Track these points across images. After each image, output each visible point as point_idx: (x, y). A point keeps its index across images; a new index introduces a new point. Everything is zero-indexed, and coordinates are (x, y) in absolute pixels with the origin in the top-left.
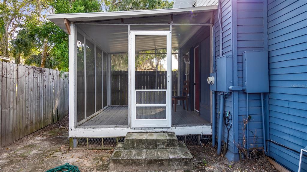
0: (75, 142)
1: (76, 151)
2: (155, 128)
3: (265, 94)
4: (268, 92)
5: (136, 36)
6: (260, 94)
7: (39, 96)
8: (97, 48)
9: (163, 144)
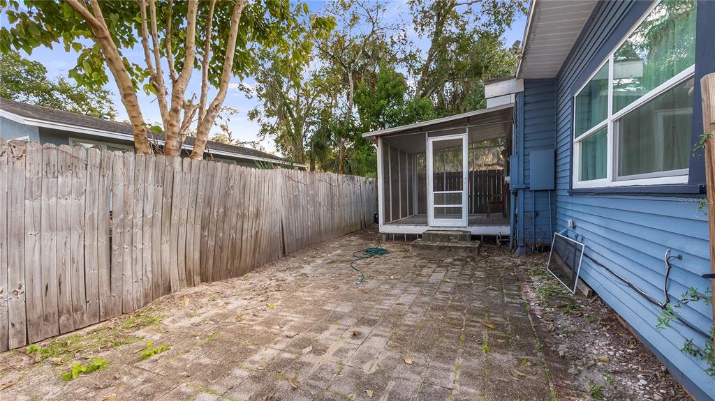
0: (384, 237)
1: (385, 244)
2: (452, 227)
3: (551, 190)
4: (553, 188)
5: (433, 142)
6: (547, 190)
7: (351, 202)
8: (401, 151)
9: (456, 238)
